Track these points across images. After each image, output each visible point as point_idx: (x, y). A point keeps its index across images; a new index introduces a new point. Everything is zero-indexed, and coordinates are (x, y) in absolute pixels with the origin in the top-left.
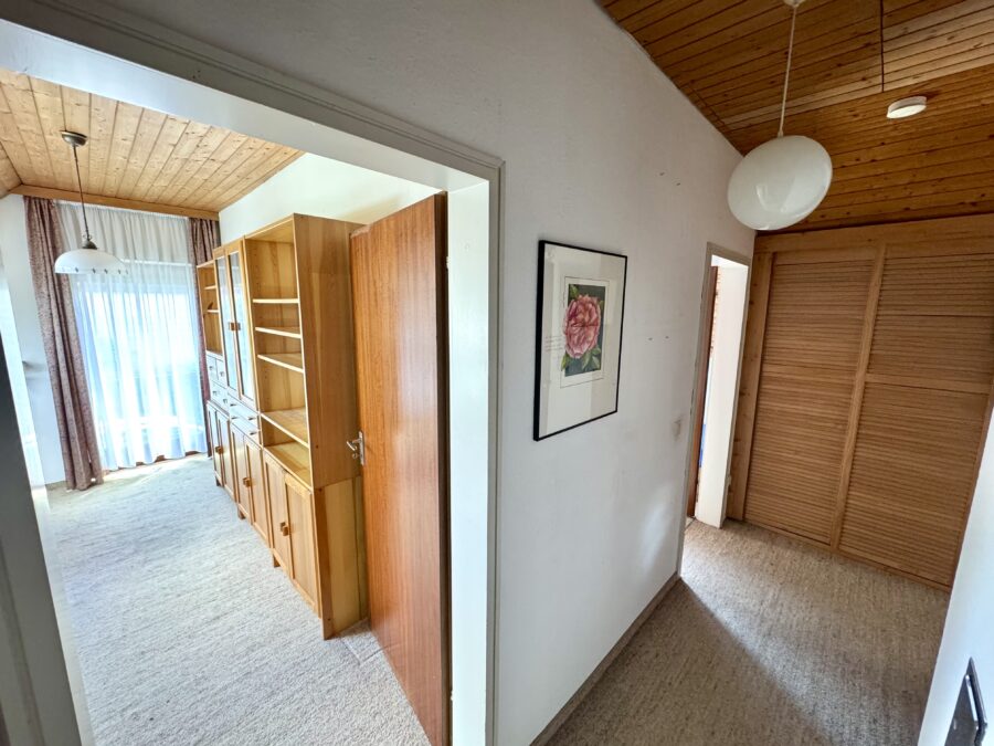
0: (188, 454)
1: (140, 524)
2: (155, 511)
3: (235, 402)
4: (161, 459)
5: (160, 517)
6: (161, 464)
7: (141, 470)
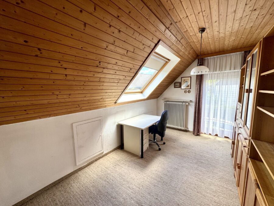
0: (225, 137)
1: (201, 154)
2: (207, 152)
3: (242, 127)
4: (217, 135)
5: (208, 155)
6: (216, 137)
7: (210, 136)
